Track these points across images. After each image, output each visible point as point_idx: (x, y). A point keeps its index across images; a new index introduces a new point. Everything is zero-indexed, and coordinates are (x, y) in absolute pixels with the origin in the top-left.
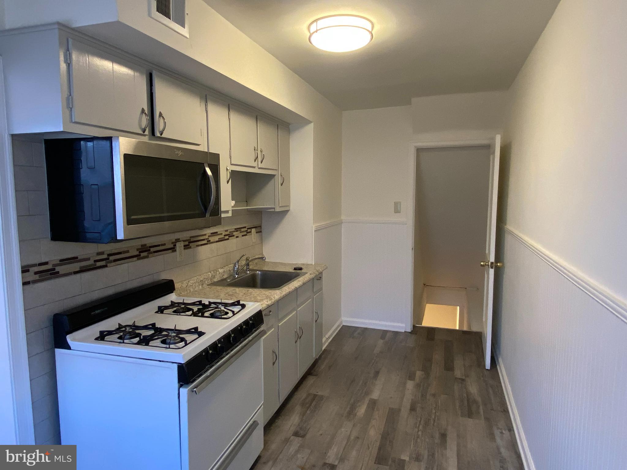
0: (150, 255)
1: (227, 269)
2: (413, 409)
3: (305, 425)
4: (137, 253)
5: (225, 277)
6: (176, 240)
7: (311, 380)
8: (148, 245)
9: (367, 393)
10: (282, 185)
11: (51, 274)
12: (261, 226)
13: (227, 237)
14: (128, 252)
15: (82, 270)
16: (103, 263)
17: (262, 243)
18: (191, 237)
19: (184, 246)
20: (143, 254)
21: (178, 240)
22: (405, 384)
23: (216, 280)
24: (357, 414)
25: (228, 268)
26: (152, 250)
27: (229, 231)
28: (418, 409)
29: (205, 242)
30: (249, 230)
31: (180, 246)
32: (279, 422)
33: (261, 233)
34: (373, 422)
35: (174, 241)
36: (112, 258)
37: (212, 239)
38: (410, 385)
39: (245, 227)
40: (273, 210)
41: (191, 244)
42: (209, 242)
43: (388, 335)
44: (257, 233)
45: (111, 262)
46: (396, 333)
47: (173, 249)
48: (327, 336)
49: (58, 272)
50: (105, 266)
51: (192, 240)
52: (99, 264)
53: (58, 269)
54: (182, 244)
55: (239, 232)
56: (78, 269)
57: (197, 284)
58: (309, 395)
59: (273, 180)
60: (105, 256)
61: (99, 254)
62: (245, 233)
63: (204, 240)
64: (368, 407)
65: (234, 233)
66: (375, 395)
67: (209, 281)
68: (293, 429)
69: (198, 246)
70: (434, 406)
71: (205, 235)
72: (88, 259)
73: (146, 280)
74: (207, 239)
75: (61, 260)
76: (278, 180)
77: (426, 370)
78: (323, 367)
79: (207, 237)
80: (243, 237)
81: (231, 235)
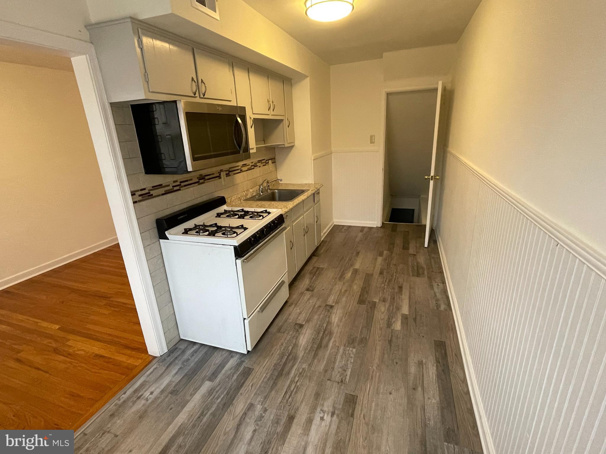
0: (206, 181)
1: (254, 189)
2: (381, 273)
3: (312, 285)
4: (197, 180)
5: (254, 195)
6: (220, 170)
7: (315, 259)
8: (203, 175)
9: (352, 265)
10: (288, 127)
11: (149, 196)
12: (275, 158)
13: (253, 167)
14: (191, 180)
15: (167, 193)
16: (178, 188)
17: (276, 170)
18: (230, 168)
19: (226, 174)
20: (201, 181)
21: (221, 171)
22: (376, 259)
23: (248, 197)
24: (346, 277)
25: (256, 189)
26: (207, 178)
27: (254, 163)
28: (385, 273)
29: (239, 171)
30: (267, 162)
31: (223, 174)
32: (296, 283)
33: (275, 164)
34: (356, 282)
35: (219, 171)
36: (183, 184)
37: (244, 169)
38: (380, 259)
39: (264, 160)
40: (283, 146)
41: (230, 173)
42: (241, 171)
43: (365, 229)
44: (272, 163)
45: (182, 187)
46: (371, 228)
47: (219, 177)
48: (324, 232)
49: (152, 195)
50: (179, 190)
51: (231, 170)
52: (175, 188)
53: (152, 192)
54: (225, 173)
55: (260, 163)
56: (164, 192)
57: (237, 200)
58: (314, 267)
59: (282, 124)
60: (178, 183)
61: (174, 182)
62: (265, 164)
63: (238, 170)
64: (352, 273)
65: (258, 164)
66: (357, 266)
67: (244, 198)
68: (306, 287)
69: (234, 174)
70: (395, 271)
71: (239, 166)
72: (169, 186)
73: (205, 198)
74: (240, 169)
75: (153, 187)
76: (286, 123)
77: (390, 250)
78: (322, 251)
79: (240, 167)
80: (264, 167)
81: (255, 166)
